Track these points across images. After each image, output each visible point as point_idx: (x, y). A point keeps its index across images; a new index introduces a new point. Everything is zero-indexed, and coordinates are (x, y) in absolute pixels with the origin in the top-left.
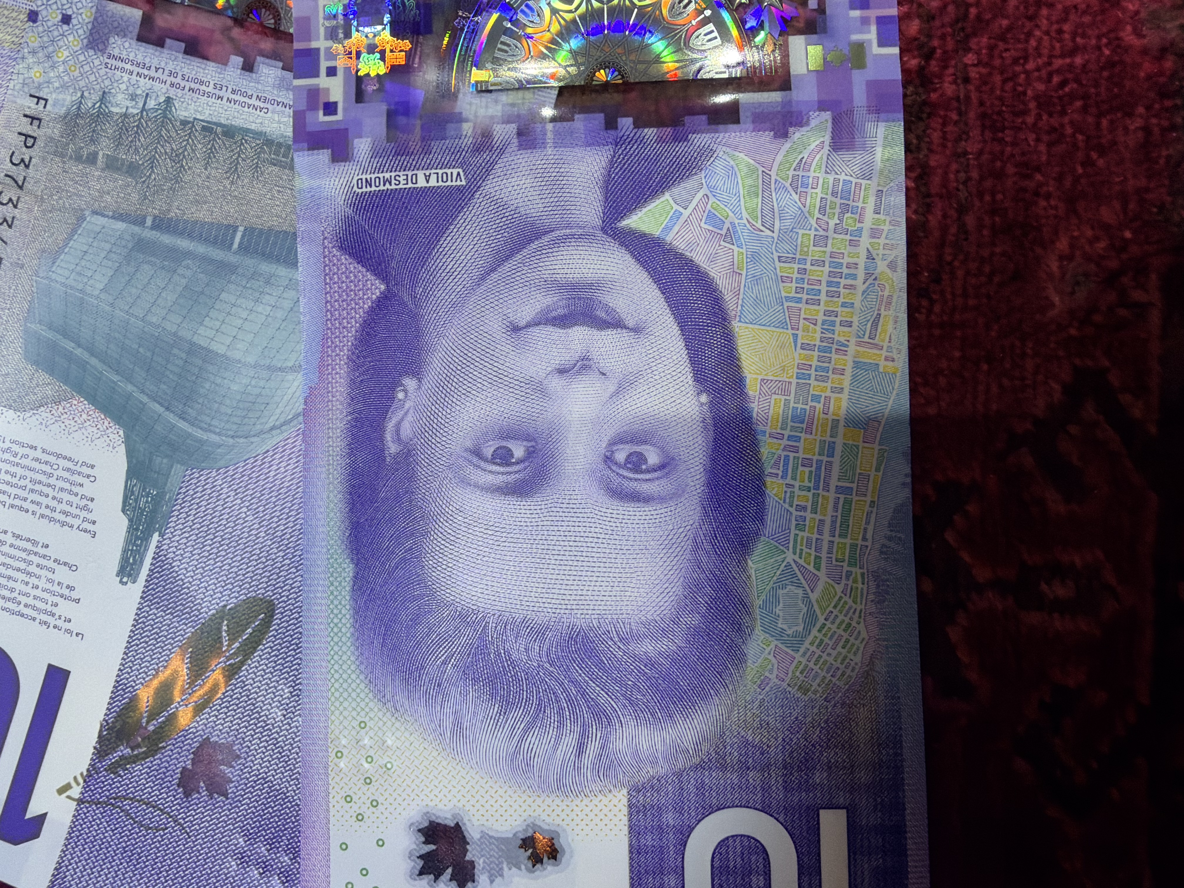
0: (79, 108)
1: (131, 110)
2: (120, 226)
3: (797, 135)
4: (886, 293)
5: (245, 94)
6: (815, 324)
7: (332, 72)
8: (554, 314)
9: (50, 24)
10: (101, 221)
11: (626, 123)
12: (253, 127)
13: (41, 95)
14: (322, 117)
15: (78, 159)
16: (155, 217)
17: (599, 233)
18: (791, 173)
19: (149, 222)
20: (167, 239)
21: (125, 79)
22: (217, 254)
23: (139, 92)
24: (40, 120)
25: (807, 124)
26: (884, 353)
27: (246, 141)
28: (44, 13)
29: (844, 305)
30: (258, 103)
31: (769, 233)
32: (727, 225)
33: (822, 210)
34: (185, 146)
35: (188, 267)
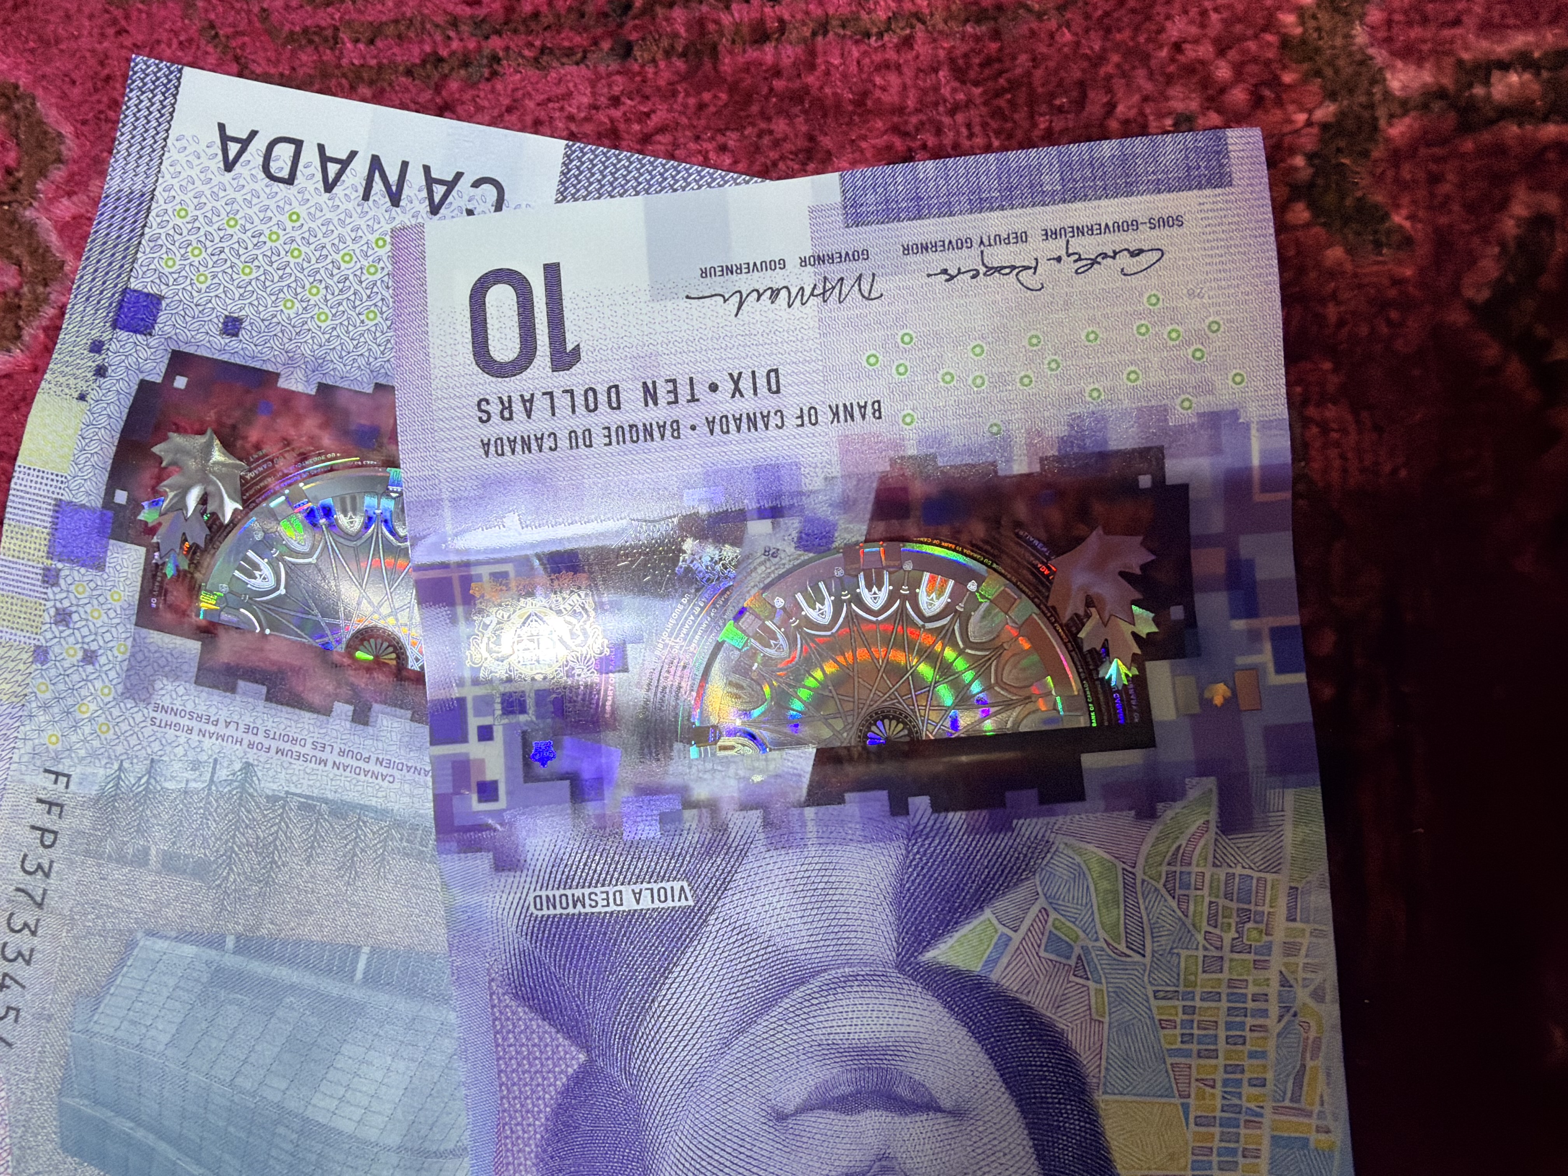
0: (117, 786)
1: (193, 785)
2: (189, 950)
3: (1170, 813)
4: (1312, 1034)
5: (358, 757)
6: (1213, 1087)
7: (485, 734)
8: (837, 1093)
9: (66, 664)
10: (161, 945)
11: (920, 804)
12: (373, 802)
13: (59, 768)
14: (477, 806)
15: (120, 859)
16: (238, 938)
17: (893, 973)
18: (1164, 868)
19: (230, 942)
20: (258, 967)
21: (182, 740)
22: (333, 987)
23: (203, 757)
24: (62, 806)
25: (1183, 794)
26: (1314, 1122)
27: (364, 822)
28: (57, 649)
29: (1252, 1055)
30: (378, 769)
31: (1137, 958)
32: (1077, 951)
33: (1213, 920)
34: (277, 832)
35: (291, 1008)
